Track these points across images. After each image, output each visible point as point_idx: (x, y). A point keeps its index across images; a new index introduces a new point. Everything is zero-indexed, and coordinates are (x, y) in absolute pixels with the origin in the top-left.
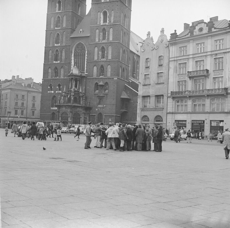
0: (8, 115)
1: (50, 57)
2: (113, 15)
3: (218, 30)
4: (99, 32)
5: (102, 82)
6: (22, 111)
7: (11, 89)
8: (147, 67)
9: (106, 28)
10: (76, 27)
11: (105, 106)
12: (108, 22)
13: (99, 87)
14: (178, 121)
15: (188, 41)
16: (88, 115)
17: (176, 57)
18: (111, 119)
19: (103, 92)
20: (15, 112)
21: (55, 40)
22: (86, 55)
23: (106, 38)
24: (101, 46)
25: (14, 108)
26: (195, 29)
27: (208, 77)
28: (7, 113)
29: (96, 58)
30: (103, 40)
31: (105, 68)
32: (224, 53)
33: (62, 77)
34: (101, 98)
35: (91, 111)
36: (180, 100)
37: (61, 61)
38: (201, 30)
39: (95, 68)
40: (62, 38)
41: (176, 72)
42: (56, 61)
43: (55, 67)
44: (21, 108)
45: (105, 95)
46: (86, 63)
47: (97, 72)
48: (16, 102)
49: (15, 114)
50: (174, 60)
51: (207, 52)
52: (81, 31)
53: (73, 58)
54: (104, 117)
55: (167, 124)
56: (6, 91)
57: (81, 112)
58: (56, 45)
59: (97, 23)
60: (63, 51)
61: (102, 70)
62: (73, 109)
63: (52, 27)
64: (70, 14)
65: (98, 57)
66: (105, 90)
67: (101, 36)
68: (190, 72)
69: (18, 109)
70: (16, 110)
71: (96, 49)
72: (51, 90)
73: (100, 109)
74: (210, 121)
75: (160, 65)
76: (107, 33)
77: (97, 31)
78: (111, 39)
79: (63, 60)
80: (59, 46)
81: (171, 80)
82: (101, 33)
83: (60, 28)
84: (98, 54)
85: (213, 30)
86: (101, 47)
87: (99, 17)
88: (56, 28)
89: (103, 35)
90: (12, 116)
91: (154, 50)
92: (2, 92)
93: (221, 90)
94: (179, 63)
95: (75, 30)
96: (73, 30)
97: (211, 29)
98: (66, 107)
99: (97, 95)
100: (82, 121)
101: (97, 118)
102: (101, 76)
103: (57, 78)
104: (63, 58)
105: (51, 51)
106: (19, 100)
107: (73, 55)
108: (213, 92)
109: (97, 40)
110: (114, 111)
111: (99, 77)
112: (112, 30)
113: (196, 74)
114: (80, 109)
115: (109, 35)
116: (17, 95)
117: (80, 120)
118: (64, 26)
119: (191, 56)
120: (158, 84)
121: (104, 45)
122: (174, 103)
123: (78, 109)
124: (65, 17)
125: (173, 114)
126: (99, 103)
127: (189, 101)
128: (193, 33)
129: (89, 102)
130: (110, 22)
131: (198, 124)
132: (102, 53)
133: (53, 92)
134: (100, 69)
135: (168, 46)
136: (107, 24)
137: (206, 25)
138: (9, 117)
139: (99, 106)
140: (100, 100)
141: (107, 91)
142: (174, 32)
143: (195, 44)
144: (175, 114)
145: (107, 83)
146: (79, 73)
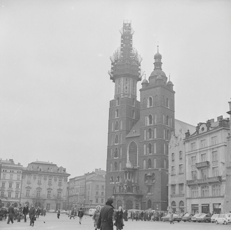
0: (90, 203)
1: (111, 154)
2: (156, 117)
3: (213, 129)
4: (147, 132)
5: (149, 173)
6: (102, 199)
7: (92, 181)
8: (173, 161)
9: (151, 128)
10: (131, 129)
11: (153, 193)
12: (153, 123)
13: (148, 177)
14: (194, 205)
15: (196, 139)
16: (140, 201)
17: (190, 152)
18: (158, 205)
19: (151, 182)
20: (96, 200)
21: (115, 140)
22: (138, 151)
23: (152, 136)
24: (149, 143)
25: (95, 197)
26: (199, 129)
27: (209, 167)
28: (89, 201)
29: (145, 153)
30: (150, 138)
31: (152, 161)
32: (217, 147)
33: (120, 170)
34: (150, 187)
35: (143, 199)
36: (194, 187)
37: (120, 157)
38: (203, 129)
39: (145, 161)
40: (120, 138)
41: (190, 164)
42: (116, 157)
43: (114, 162)
44: (101, 196)
45: (153, 185)
46: (138, 158)
47: (146, 164)
48: (97, 192)
49: (96, 202)
50: (188, 154)
51: (207, 147)
52: (134, 132)
53: (128, 154)
54: (152, 203)
55: (187, 208)
56: (89, 182)
57: (133, 199)
58: (115, 144)
59: (144, 125)
60: (121, 149)
61: (150, 163)
62: (126, 197)
63: (113, 130)
64: (125, 119)
65: (147, 152)
66: (153, 180)
67: (148, 135)
68: (197, 164)
69: (99, 197)
70: (96, 199)
71: (145, 146)
72: (113, 182)
73: (150, 196)
74: (212, 204)
75: (181, 159)
76: (152, 132)
77: (145, 131)
78: (155, 137)
79: (121, 156)
80: (118, 145)
81: (187, 171)
82: (148, 133)
83: (118, 131)
84: (146, 150)
85: (210, 129)
86: (148, 145)
87: (146, 120)
88: (115, 131)
89: (150, 134)
90: (94, 204)
91: (177, 146)
92: (86, 183)
93: (216, 178)
94: (192, 156)
95: (130, 131)
96: (128, 132)
97: (209, 128)
98: (121, 195)
99: (146, 185)
100: (134, 207)
101: (147, 204)
102: (149, 168)
103: (116, 171)
104: (121, 155)
105: (112, 150)
106: (99, 189)
107: (128, 152)
108: (212, 180)
109: (145, 139)
110: (160, 197)
111: (148, 169)
112: (156, 130)
113: (201, 165)
114: (133, 197)
115: (154, 134)
116: (98, 186)
117: (132, 206)
118: (121, 128)
119: (198, 151)
120: (180, 174)
121: (150, 142)
122: (190, 190)
123: (130, 197)
124: (121, 122)
125: (190, 199)
126: (149, 191)
127: (199, 188)
128: (198, 132)
129: (141, 191)
130: (154, 123)
131: (206, 207)
132: (150, 149)
133: (114, 183)
134: (148, 162)
135: (185, 143)
136: (152, 125)
137: (205, 125)
138: (91, 205)
139: (149, 194)
140: (150, 188)
141: (154, 180)
142: (187, 132)
143: (200, 141)
144: (191, 199)
145: (153, 174)
146: (131, 166)
